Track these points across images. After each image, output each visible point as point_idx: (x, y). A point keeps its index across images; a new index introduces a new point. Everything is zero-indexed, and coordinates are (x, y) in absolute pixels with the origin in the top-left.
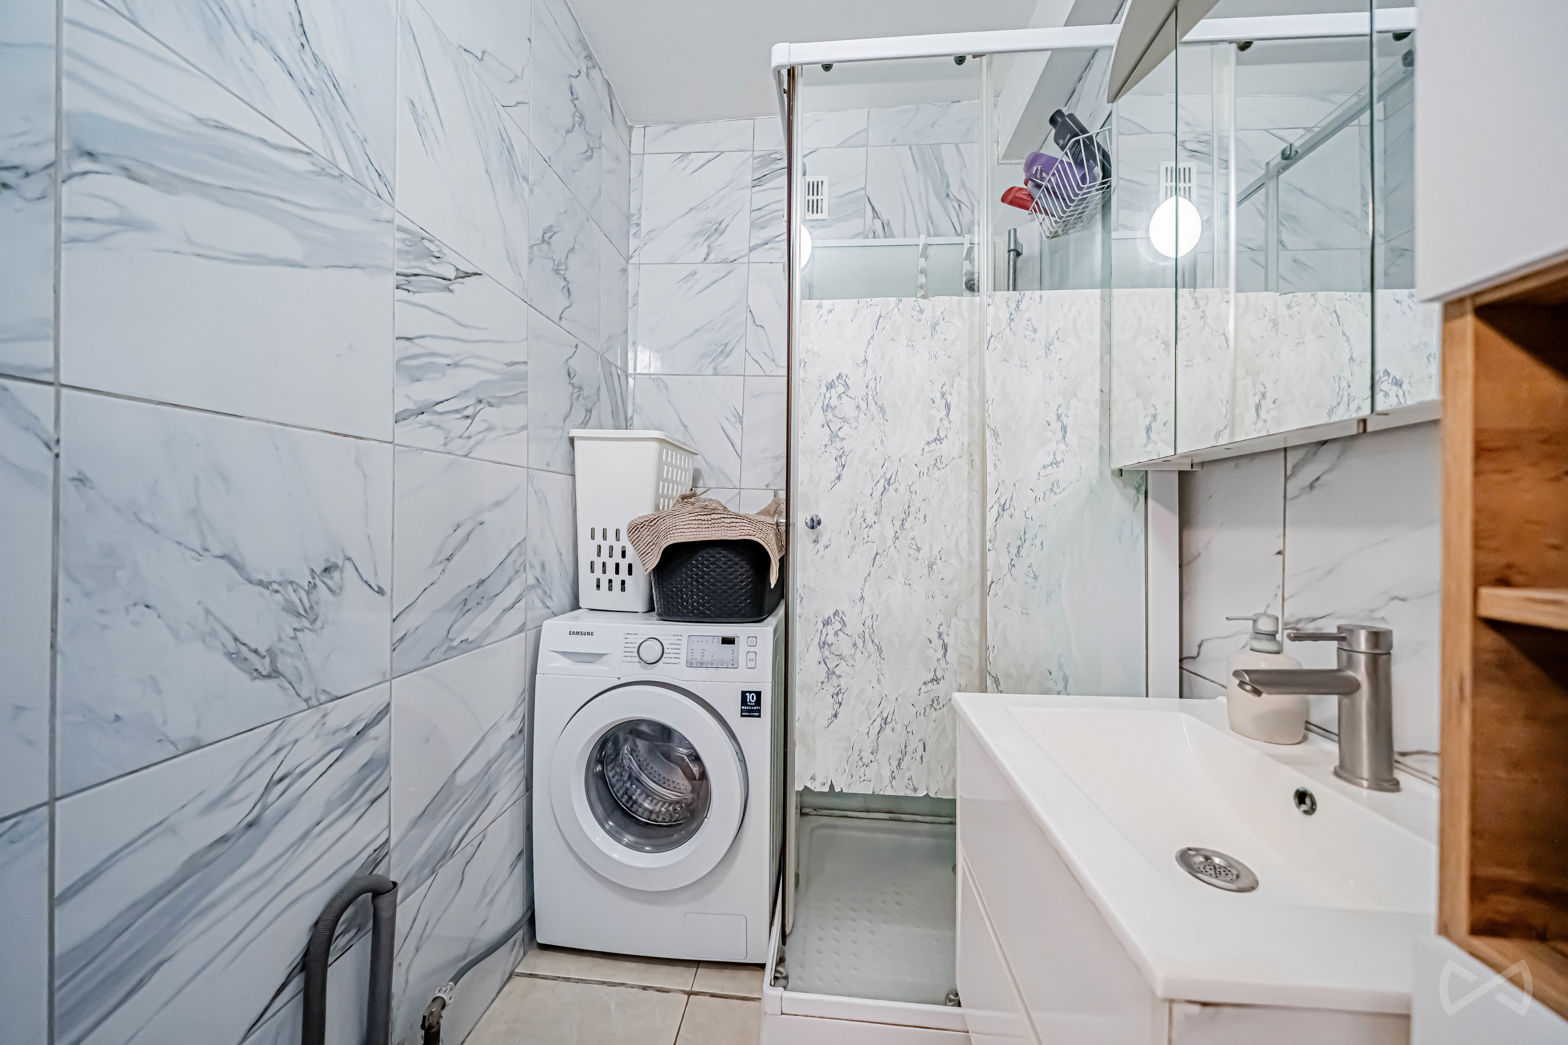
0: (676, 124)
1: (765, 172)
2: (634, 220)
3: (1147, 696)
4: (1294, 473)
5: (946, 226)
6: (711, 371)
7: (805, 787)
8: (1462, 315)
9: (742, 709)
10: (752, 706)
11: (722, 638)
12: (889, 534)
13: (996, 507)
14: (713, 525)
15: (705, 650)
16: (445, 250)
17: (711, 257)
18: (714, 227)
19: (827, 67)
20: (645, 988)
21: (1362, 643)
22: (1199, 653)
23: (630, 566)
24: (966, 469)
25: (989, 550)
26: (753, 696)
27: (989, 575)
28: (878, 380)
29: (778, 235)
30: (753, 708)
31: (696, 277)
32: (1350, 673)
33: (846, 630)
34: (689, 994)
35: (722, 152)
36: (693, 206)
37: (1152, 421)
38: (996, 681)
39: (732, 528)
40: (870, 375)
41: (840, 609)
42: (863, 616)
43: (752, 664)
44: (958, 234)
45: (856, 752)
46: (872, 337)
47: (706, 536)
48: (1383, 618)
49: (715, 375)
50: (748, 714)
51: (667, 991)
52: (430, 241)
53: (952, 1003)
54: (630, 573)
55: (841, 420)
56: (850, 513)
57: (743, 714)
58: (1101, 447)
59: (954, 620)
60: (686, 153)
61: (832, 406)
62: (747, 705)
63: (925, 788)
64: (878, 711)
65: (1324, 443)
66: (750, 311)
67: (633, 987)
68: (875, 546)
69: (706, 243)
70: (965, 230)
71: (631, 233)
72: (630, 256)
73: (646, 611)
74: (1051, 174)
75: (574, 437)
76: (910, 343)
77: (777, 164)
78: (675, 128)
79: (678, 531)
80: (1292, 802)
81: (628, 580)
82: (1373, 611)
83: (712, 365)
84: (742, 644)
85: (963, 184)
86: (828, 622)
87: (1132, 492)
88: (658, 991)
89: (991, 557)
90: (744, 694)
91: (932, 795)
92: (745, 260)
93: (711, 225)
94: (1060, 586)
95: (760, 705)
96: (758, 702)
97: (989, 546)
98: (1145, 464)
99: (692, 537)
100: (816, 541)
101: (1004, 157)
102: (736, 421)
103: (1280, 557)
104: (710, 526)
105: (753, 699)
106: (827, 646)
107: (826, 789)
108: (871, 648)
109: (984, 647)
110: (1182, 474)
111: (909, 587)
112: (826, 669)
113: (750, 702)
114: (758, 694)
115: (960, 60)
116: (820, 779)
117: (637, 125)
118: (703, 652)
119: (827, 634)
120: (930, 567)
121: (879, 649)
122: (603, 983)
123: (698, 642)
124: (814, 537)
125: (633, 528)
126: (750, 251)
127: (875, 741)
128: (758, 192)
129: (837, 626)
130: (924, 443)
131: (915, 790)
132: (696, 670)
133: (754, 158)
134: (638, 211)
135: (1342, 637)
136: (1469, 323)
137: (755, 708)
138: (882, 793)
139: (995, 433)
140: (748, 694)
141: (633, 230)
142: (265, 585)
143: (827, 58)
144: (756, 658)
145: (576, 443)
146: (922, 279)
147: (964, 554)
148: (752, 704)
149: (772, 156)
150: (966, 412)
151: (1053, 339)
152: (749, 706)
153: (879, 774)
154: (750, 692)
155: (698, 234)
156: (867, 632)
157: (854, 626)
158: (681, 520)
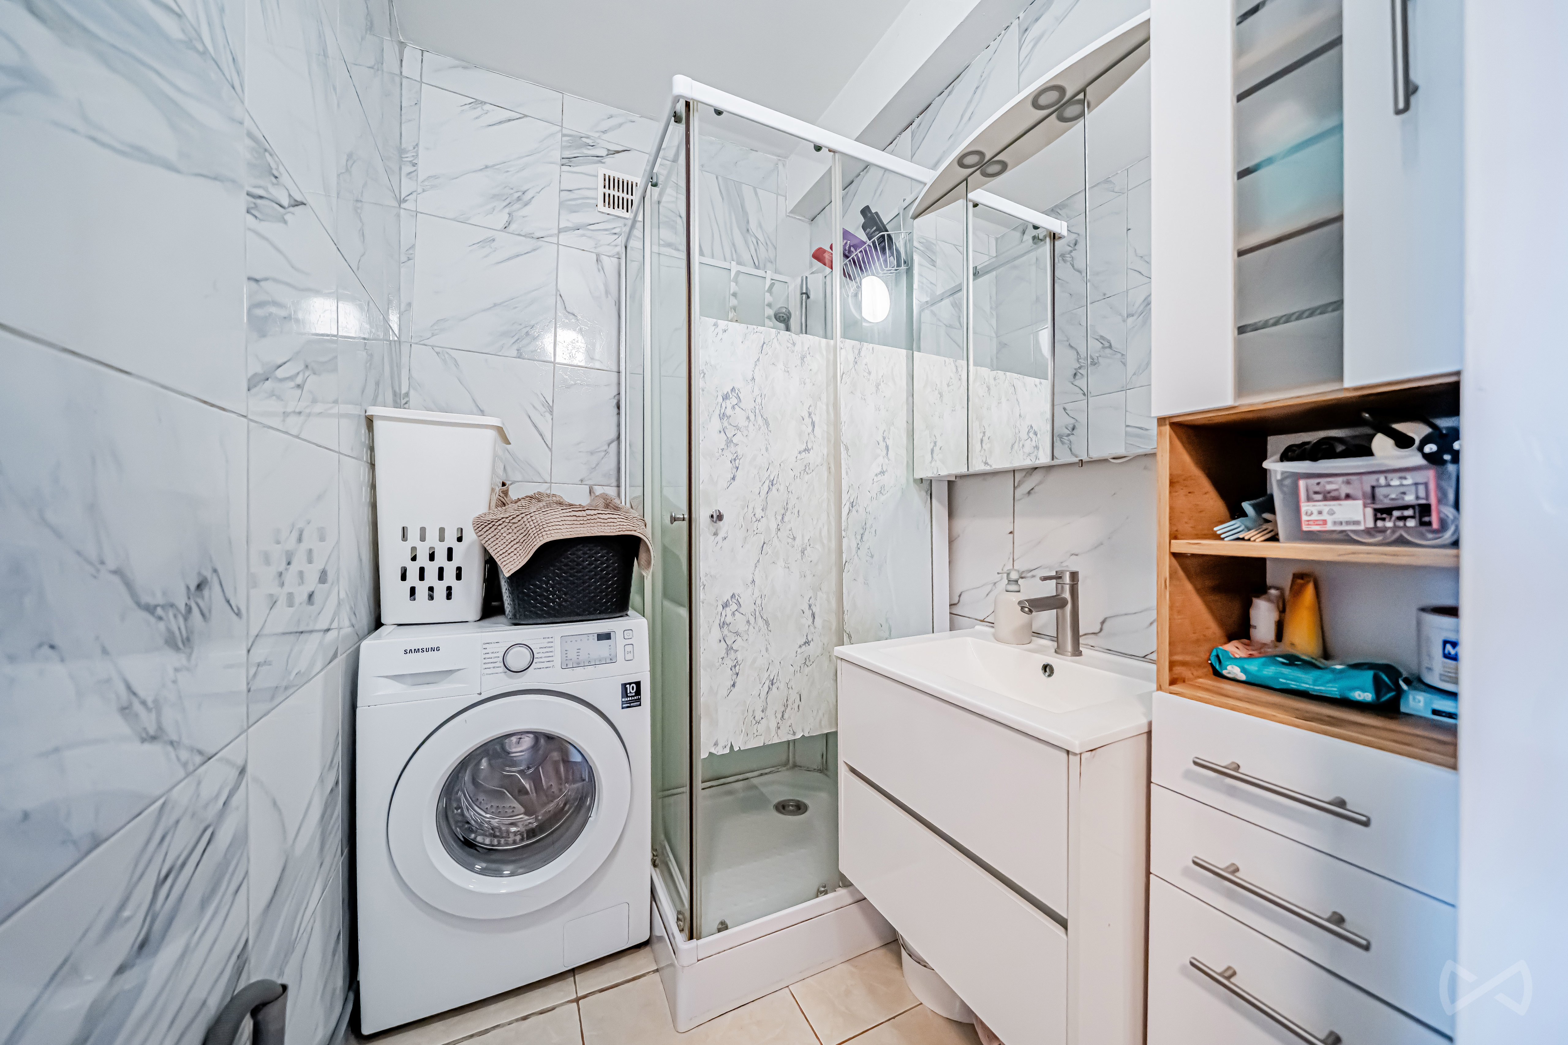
0: (468, 64)
1: (575, 153)
2: (408, 157)
3: (933, 633)
4: (1019, 485)
5: (746, 257)
6: (515, 353)
7: (710, 753)
8: (1166, 425)
9: (622, 702)
10: (632, 696)
11: (598, 635)
12: (773, 526)
13: (848, 504)
14: (588, 521)
15: (580, 649)
16: (281, 169)
17: (513, 227)
18: (517, 195)
19: (719, 113)
20: (525, 1018)
21: (1067, 579)
22: (959, 601)
23: (459, 569)
24: (826, 474)
25: (844, 537)
26: (633, 687)
27: (844, 556)
28: (763, 396)
29: (591, 223)
30: (633, 698)
31: (493, 245)
32: (1063, 596)
33: (741, 610)
34: (577, 1000)
35: (526, 116)
36: (490, 164)
37: (934, 446)
38: (850, 637)
39: (609, 524)
40: (757, 392)
41: (736, 592)
42: (754, 596)
43: (629, 657)
44: (757, 268)
45: (750, 713)
46: (758, 360)
47: (581, 532)
48: (1067, 566)
49: (519, 357)
50: (629, 705)
51: (553, 1009)
52: (271, 155)
53: (823, 894)
54: (459, 577)
55: (735, 428)
56: (743, 509)
57: (624, 706)
58: (908, 462)
59: (819, 594)
60: (481, 101)
61: (728, 415)
62: (627, 697)
63: (801, 731)
64: (766, 675)
65: (1036, 468)
66: (560, 295)
67: (510, 1023)
68: (762, 537)
69: (507, 210)
70: (761, 265)
71: (404, 172)
72: (402, 198)
73: (478, 619)
74: (859, 250)
75: (372, 416)
76: (786, 369)
77: (589, 149)
78: (465, 68)
79: (554, 528)
80: (1041, 672)
81: (456, 585)
82: (1062, 563)
83: (515, 347)
84: (618, 638)
85: (760, 225)
86: (726, 604)
87: (924, 493)
88: (541, 1013)
89: (845, 542)
90: (624, 686)
91: (806, 735)
92: (554, 240)
93: (512, 191)
94: (886, 562)
95: (640, 694)
96: (638, 692)
97: (844, 534)
98: (931, 477)
99: (568, 533)
100: (716, 534)
101: (792, 212)
102: (545, 410)
103: (1011, 535)
104: (585, 522)
105: (633, 689)
106: (726, 626)
107: (727, 751)
108: (760, 622)
109: (841, 611)
110: (949, 482)
111: (788, 569)
112: (726, 646)
113: (630, 692)
114: (638, 684)
115: (818, 148)
116: (721, 743)
117: (411, 44)
118: (578, 651)
119: (726, 615)
120: (803, 552)
121: (767, 623)
122: (472, 1036)
123: (571, 641)
124: (714, 530)
125: (486, 526)
126: (559, 232)
127: (765, 701)
128: (568, 172)
129: (734, 607)
130: (797, 452)
131: (794, 733)
132: (573, 670)
133: (564, 135)
134: (414, 148)
135: (1058, 577)
136: (1167, 429)
137: (635, 698)
138: (770, 743)
139: (847, 449)
140: (628, 686)
141: (407, 169)
142: (150, 609)
143: (721, 106)
144: (633, 650)
145: (377, 424)
146: (734, 302)
147: (825, 541)
148: (632, 695)
149: (583, 139)
150: (826, 429)
151: (880, 381)
152: (629, 697)
153: (768, 728)
154: (630, 684)
155: (495, 197)
156: (757, 609)
157: (747, 607)
158: (554, 517)
